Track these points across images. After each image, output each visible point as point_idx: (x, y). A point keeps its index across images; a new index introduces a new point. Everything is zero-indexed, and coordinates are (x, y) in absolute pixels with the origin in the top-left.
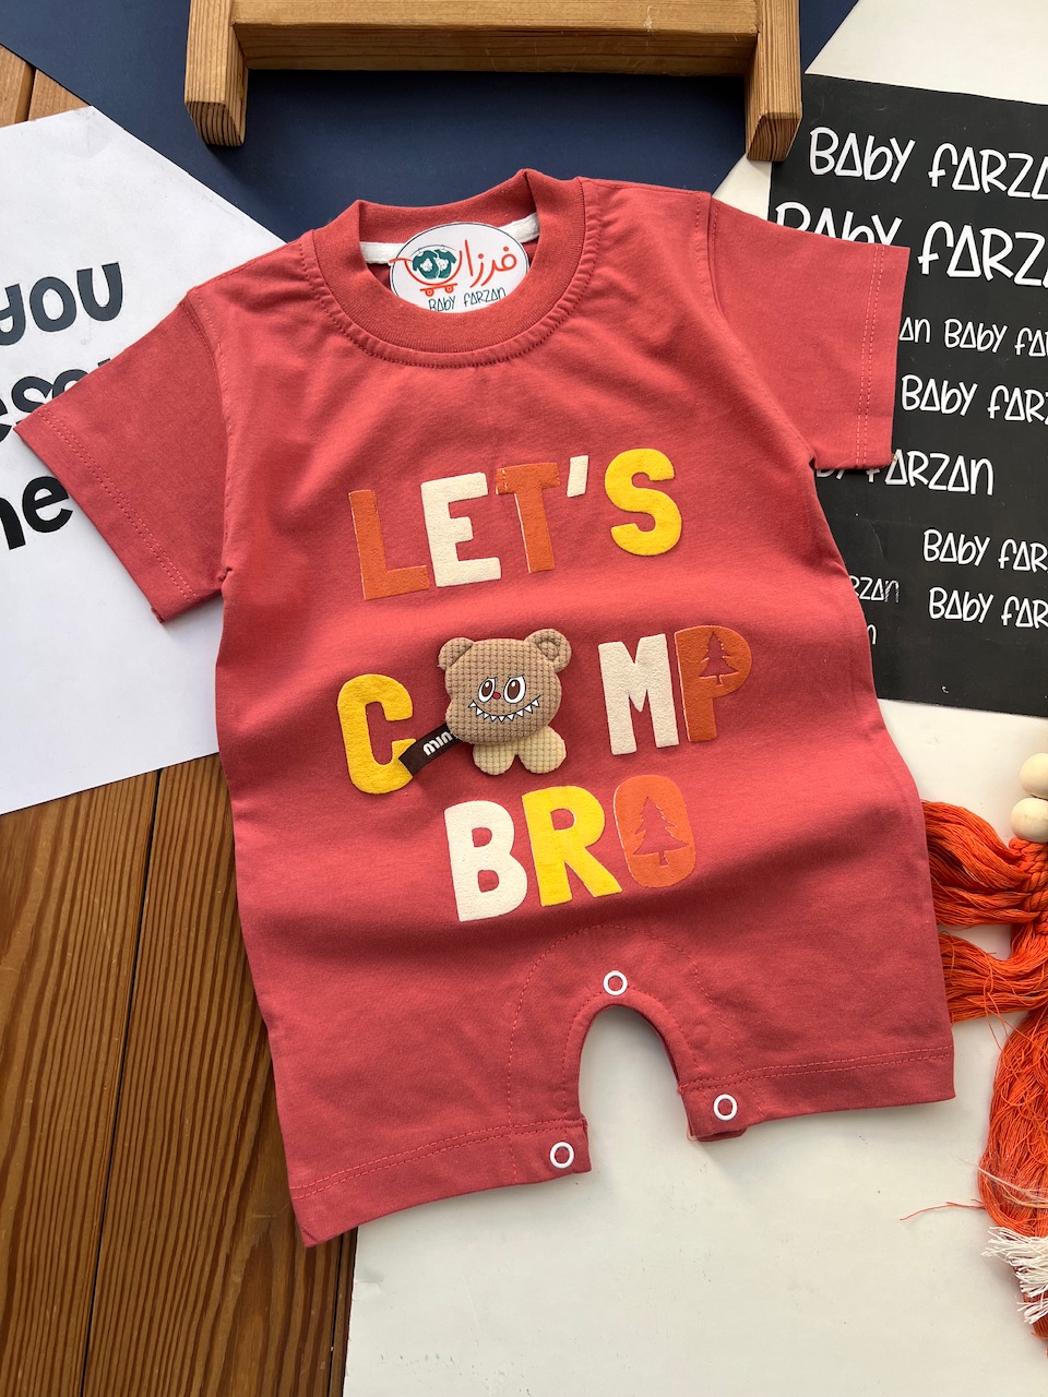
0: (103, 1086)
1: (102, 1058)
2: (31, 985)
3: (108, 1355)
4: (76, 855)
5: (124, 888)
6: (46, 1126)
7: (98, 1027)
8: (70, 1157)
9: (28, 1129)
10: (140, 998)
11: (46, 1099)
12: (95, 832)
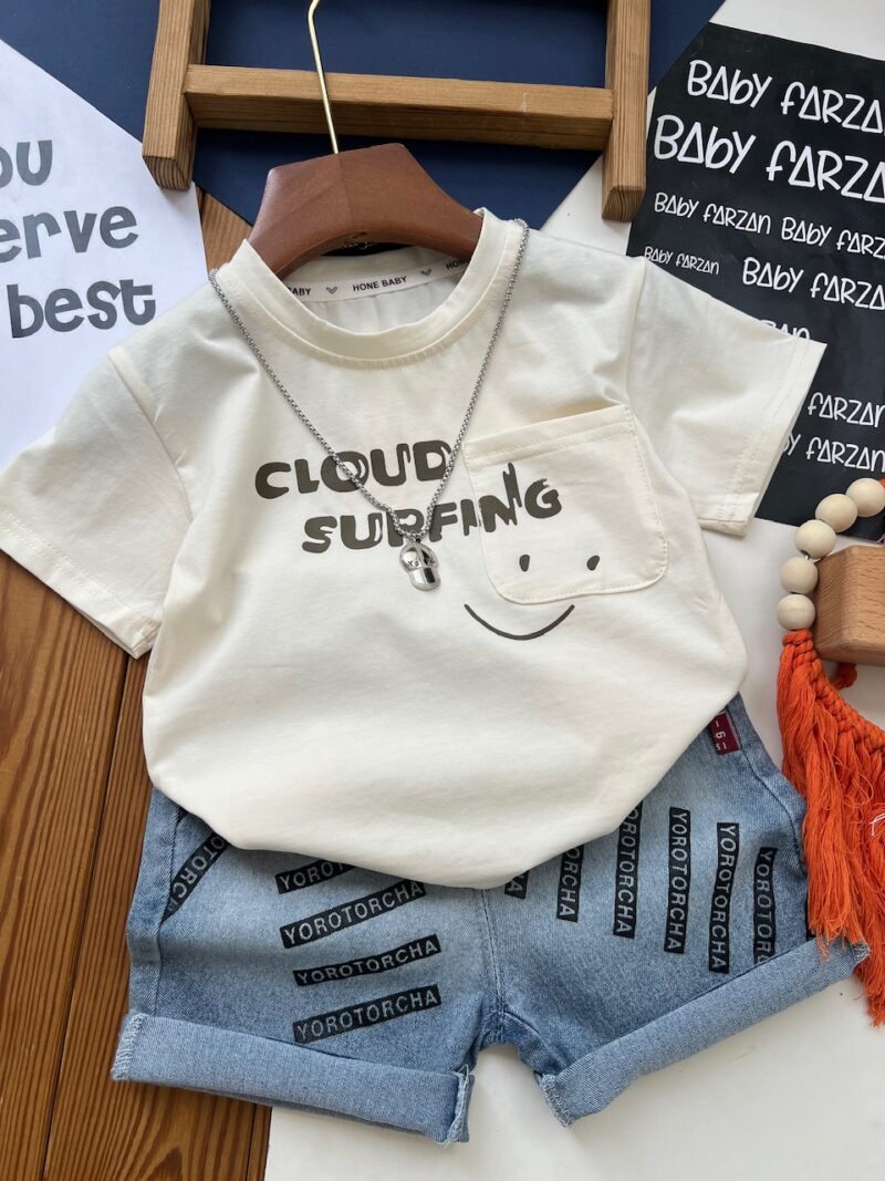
0: (79, 868)
1: (80, 845)
2: (24, 784)
3: (74, 1086)
4: (65, 680)
5: (103, 708)
6: (32, 899)
7: (77, 820)
8: (51, 922)
9: (17, 901)
10: (112, 798)
11: (33, 877)
12: (81, 662)
